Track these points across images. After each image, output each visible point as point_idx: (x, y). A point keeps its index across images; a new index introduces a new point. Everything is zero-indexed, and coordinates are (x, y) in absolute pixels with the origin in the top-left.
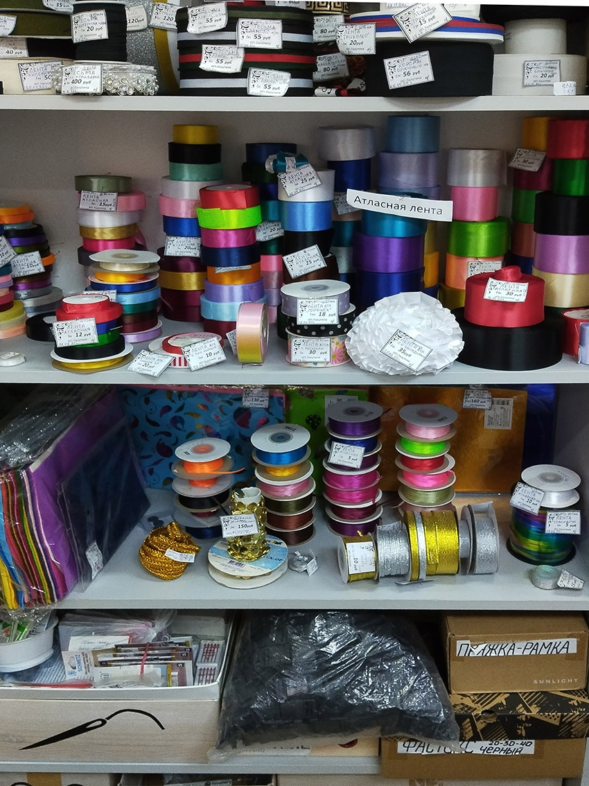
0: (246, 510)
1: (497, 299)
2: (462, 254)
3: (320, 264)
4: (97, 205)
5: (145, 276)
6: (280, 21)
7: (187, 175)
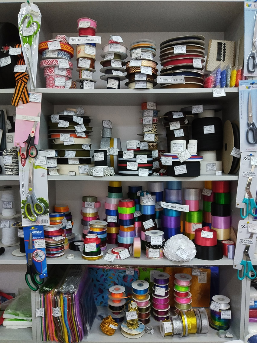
0: (133, 310)
1: (205, 237)
2: (190, 222)
3: (153, 225)
4: (89, 206)
5: (103, 229)
6: (146, 155)
7: (113, 196)
